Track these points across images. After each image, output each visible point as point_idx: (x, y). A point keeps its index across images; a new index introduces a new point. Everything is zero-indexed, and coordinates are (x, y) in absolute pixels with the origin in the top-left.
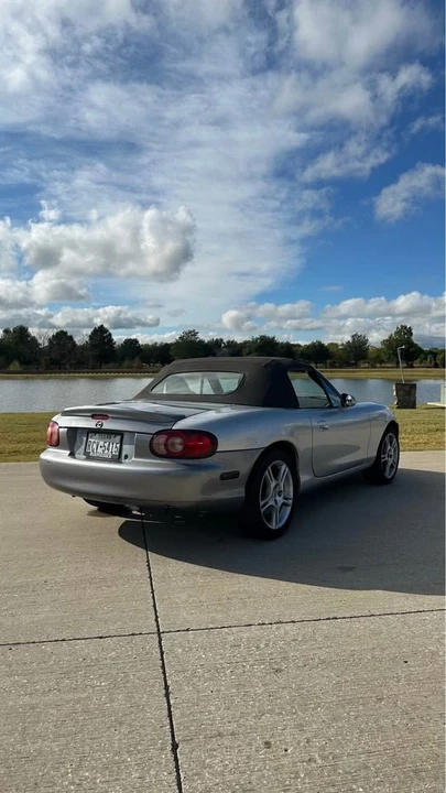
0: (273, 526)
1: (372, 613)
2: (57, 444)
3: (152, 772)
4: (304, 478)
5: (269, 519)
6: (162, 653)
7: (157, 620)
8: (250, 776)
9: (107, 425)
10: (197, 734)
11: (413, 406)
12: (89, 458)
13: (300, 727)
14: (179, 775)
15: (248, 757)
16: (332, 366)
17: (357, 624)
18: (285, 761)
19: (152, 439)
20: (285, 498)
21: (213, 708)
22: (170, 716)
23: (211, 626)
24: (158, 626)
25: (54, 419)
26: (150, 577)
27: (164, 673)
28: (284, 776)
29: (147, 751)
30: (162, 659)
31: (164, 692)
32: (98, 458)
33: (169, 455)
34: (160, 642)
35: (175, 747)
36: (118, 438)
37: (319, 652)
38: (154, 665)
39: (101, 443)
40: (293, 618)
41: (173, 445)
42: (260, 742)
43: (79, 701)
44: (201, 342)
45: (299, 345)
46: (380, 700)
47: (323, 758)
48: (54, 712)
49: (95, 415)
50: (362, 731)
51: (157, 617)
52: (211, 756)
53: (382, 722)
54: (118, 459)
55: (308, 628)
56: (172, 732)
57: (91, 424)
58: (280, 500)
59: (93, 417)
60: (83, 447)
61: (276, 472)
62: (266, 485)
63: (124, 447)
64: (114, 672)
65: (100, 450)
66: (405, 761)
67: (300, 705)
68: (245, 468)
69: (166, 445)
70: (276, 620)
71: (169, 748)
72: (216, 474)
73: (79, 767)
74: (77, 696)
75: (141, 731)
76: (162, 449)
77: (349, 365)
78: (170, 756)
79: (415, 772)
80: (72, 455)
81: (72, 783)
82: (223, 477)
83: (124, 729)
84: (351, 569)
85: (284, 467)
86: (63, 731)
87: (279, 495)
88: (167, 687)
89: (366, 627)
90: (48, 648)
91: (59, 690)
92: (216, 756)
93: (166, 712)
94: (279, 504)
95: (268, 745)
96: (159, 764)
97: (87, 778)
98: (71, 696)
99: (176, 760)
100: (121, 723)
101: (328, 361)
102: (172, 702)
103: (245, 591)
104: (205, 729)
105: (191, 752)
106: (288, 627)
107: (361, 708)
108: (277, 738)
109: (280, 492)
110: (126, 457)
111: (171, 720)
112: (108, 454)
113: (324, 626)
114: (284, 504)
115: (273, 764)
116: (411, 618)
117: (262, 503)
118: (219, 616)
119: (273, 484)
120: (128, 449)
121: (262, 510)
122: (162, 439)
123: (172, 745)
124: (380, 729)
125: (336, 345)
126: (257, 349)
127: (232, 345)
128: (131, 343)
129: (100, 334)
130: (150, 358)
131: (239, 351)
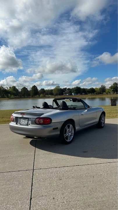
0: (68, 141)
1: (88, 164)
2: (13, 121)
3: (24, 205)
4: (77, 128)
5: (67, 139)
6: (33, 175)
7: (34, 167)
8: (48, 206)
9: (25, 116)
10: (37, 196)
11: (115, 105)
12: (21, 125)
13: (63, 194)
14: (30, 206)
15: (48, 202)
16: (96, 94)
17: (83, 167)
18: (57, 203)
19: (35, 120)
20: (71, 133)
21: (42, 189)
22: (31, 191)
23: (47, 168)
24: (34, 168)
25: (12, 114)
26: (35, 155)
27: (32, 180)
28: (56, 206)
29: (24, 200)
30: (33, 177)
31: (31, 185)
32: (23, 125)
33: (39, 124)
34: (33, 172)
35: (31, 199)
36: (27, 119)
37: (72, 174)
38: (30, 178)
39: (23, 121)
40: (68, 166)
41: (41, 121)
42: (52, 198)
43: (10, 187)
44: (61, 89)
45: (87, 89)
46: (84, 187)
47: (67, 202)
48: (4, 190)
49: (22, 114)
50: (78, 195)
51: (34, 165)
52: (39, 201)
53: (83, 193)
54: (27, 125)
55: (71, 168)
56: (31, 195)
57: (20, 116)
58: (70, 134)
59: (21, 114)
60: (19, 122)
61: (69, 127)
62: (66, 130)
63: (29, 122)
64: (20, 180)
65: (23, 122)
66: (87, 203)
67: (64, 188)
68: (59, 126)
69: (39, 121)
70: (64, 166)
71: (30, 199)
72: (52, 128)
73: (7, 204)
74: (10, 186)
75: (24, 195)
76: (38, 123)
77: (101, 93)
78: (29, 201)
79: (88, 205)
80: (17, 124)
81: (5, 208)
82: (54, 129)
83: (20, 195)
84: (86, 152)
85: (71, 126)
86: (5, 195)
87: (69, 133)
88: (32, 184)
89: (86, 168)
90: (5, 174)
91: (6, 185)
92: (40, 201)
93: (31, 190)
94: (70, 135)
95: (54, 198)
96: (26, 203)
97: (8, 207)
98: (8, 186)
99: (31, 202)
100: (19, 193)
101: (95, 93)
102: (33, 187)
103: (58, 158)
104: (39, 194)
105: (35, 200)
106: (66, 168)
107: (79, 189)
108: (56, 197)
109: (70, 132)
110: (29, 124)
111: (31, 192)
112: (25, 124)
113: (75, 167)
114: (71, 135)
115: (54, 203)
116: (98, 165)
117: (65, 135)
118: (49, 165)
119: (68, 130)
120: (30, 122)
121: (65, 137)
122: (38, 120)
123: (31, 198)
124: (83, 195)
125: (97, 88)
126: (75, 91)
127: (69, 89)
128: (43, 90)
129: (35, 88)
130: (48, 93)
131: (71, 91)
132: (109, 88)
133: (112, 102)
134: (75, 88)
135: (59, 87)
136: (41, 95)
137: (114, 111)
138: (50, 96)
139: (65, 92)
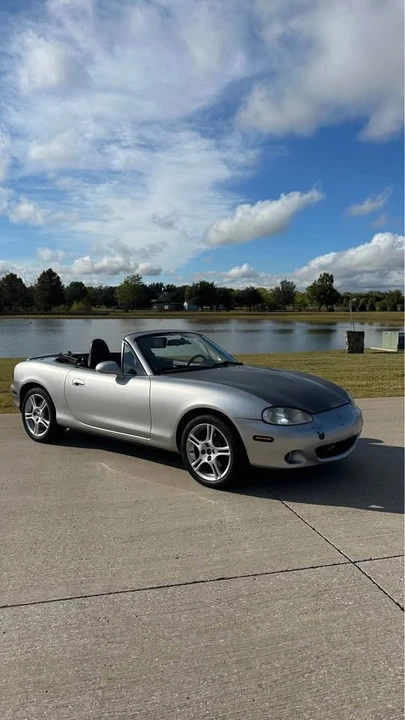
11: (361, 350)
16: (264, 309)
44: (144, 286)
77: (277, 308)
101: (259, 305)
125: (266, 290)
126: (197, 294)
127: (171, 289)
128: (77, 286)
129: (49, 277)
130: (95, 300)
131: (178, 295)
132: (304, 291)
133: (352, 339)
134: (195, 287)
135: (139, 279)
136: (75, 306)
137: (387, 372)
138: (104, 309)
139: (156, 298)
